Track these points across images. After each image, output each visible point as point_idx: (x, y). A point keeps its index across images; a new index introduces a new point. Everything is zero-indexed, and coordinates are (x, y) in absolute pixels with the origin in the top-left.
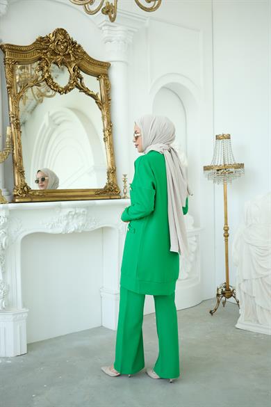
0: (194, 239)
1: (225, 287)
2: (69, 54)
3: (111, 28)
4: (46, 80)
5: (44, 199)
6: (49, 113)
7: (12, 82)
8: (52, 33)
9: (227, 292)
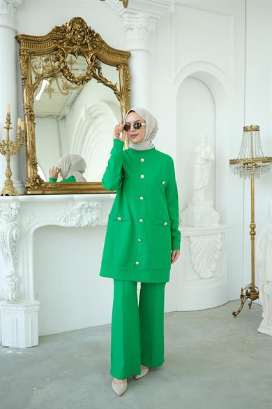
0: (220, 236)
1: (250, 288)
2: (86, 43)
3: (131, 15)
4: (62, 71)
5: (57, 192)
6: (86, 107)
7: (27, 73)
8: (68, 22)
9: (252, 294)
